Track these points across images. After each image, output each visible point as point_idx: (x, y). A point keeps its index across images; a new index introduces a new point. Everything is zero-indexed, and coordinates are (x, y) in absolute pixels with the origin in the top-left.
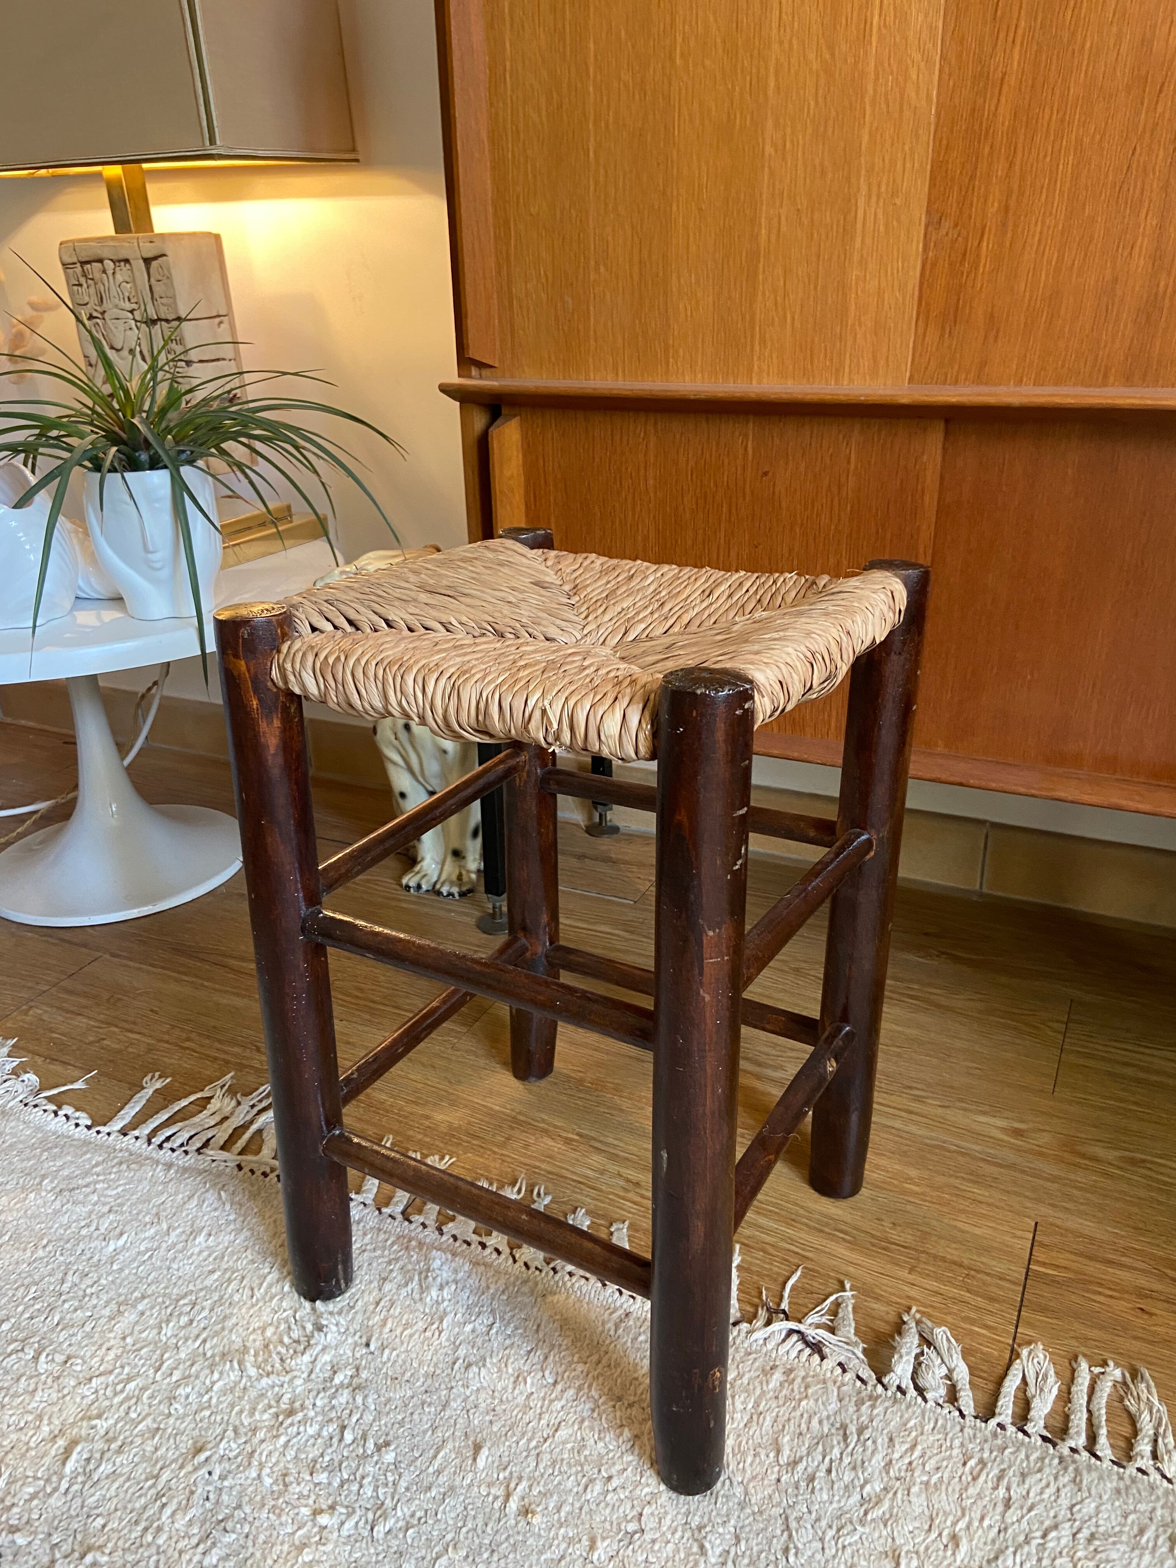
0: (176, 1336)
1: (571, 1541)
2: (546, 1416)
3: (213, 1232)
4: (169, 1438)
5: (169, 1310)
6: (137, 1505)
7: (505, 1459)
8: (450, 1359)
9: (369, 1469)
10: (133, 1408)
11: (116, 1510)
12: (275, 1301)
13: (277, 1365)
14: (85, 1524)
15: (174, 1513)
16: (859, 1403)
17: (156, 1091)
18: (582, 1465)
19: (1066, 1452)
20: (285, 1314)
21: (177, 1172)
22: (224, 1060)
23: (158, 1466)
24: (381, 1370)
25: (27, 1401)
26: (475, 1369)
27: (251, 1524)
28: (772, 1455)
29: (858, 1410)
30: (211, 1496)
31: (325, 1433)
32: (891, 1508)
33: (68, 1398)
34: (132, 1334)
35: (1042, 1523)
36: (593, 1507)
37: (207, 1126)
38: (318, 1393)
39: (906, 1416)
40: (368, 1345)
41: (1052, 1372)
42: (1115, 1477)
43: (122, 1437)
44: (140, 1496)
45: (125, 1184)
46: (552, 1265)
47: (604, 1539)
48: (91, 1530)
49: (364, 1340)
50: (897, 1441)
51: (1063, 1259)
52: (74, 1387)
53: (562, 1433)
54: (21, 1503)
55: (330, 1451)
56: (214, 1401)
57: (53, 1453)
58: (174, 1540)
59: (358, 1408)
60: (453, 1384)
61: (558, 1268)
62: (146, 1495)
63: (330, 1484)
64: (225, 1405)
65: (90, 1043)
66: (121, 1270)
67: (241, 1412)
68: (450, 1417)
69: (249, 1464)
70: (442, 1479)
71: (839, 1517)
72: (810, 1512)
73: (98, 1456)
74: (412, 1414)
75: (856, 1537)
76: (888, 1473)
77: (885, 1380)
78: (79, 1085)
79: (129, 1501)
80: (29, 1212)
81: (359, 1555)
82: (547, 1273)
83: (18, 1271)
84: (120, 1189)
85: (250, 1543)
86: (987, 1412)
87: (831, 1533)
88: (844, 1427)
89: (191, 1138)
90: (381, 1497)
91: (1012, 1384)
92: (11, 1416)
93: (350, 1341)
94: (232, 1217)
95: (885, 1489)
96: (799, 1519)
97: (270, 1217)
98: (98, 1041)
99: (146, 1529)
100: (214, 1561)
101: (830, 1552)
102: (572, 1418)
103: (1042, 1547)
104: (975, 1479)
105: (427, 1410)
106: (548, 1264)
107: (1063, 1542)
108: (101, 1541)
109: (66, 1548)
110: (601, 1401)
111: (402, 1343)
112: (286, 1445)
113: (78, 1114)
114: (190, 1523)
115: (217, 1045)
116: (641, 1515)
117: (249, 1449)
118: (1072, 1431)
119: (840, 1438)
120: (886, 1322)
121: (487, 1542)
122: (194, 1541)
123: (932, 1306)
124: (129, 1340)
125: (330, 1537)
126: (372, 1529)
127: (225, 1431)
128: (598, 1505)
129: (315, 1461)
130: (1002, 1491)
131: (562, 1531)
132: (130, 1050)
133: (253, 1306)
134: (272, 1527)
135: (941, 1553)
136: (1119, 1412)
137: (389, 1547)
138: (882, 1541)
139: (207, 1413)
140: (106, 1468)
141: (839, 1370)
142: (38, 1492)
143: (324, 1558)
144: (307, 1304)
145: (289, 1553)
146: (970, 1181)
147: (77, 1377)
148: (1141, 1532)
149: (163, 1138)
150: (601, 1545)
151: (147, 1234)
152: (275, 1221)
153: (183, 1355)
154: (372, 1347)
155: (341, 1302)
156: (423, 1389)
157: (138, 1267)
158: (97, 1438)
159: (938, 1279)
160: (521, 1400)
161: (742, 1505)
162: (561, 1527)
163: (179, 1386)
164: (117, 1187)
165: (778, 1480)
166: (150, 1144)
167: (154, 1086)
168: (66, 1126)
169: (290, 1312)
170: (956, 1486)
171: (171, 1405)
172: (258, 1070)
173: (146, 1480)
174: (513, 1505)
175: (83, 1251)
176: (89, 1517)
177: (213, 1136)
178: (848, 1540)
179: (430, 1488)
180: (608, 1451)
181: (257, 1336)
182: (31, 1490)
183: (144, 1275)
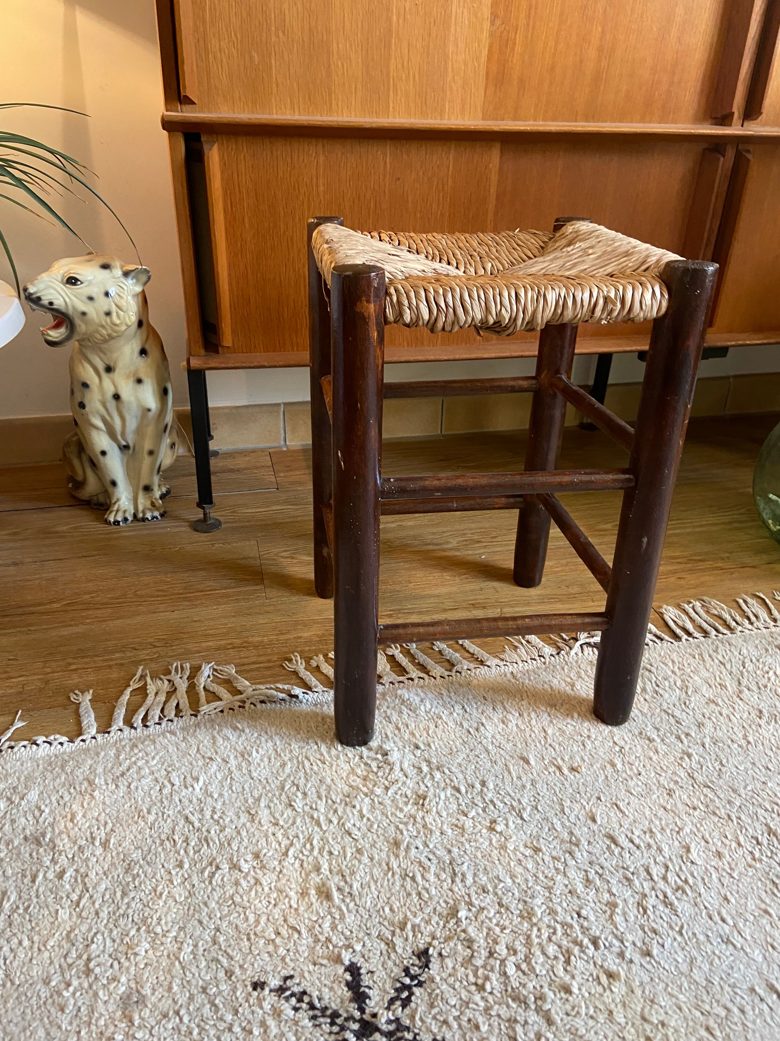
0: (306, 804)
1: (604, 768)
2: (534, 729)
3: (256, 747)
4: (371, 849)
5: (284, 796)
6: (397, 888)
7: (539, 755)
8: (464, 731)
9: (489, 796)
10: (332, 851)
11: (389, 898)
12: (341, 757)
14: (381, 916)
15: (422, 875)
17: (90, 701)
18: (572, 738)
19: (715, 637)
20: (356, 760)
21: (181, 732)
22: (117, 664)
23: (384, 864)
24: (438, 754)
26: (481, 729)
27: (466, 853)
30: (431, 856)
31: (449, 795)
32: (692, 686)
33: (284, 872)
34: (277, 820)
36: (595, 751)
37: (163, 701)
38: (423, 781)
40: (417, 747)
41: (679, 614)
42: (738, 638)
43: (344, 867)
44: (393, 884)
45: (157, 754)
47: (613, 759)
48: (388, 916)
49: (413, 747)
52: (279, 864)
53: (550, 732)
54: (331, 933)
55: (461, 801)
56: (371, 818)
57: (314, 900)
58: (439, 887)
59: (450, 775)
60: (479, 740)
62: (395, 880)
63: (478, 814)
64: (380, 816)
66: (221, 795)
67: (393, 814)
68: (495, 754)
69: (431, 832)
70: (524, 779)
71: (680, 699)
72: (669, 704)
73: (342, 884)
74: (477, 763)
76: (676, 674)
78: (19, 724)
79: (390, 890)
80: (108, 802)
81: (529, 832)
84: (157, 758)
85: (477, 862)
86: (677, 638)
87: (684, 707)
89: (162, 711)
90: (508, 803)
91: (672, 625)
92: (260, 901)
93: (406, 751)
94: (256, 735)
95: (682, 681)
97: (280, 723)
99: (419, 894)
100: (472, 881)
101: (691, 713)
102: (545, 724)
103: (747, 671)
104: (704, 661)
105: (481, 757)
107: (751, 666)
108: (401, 916)
109: (387, 933)
110: (548, 710)
111: (433, 738)
112: (437, 812)
113: (52, 738)
114: (437, 876)
115: (97, 659)
116: (614, 742)
117: (419, 826)
118: (708, 630)
121: (572, 791)
122: (449, 881)
124: (281, 823)
125: (508, 833)
126: (522, 818)
127: (397, 827)
128: (595, 748)
129: (459, 809)
131: (595, 767)
132: (28, 688)
133: (331, 767)
134: (477, 848)
135: (723, 692)
136: (712, 616)
137: (538, 820)
138: (702, 699)
139: (375, 826)
140: (356, 885)
142: (333, 923)
143: (517, 843)
144: (363, 748)
145: (500, 853)
147: (275, 859)
148: (767, 650)
149: (140, 721)
150: (616, 761)
151: (212, 770)
153: (323, 811)
154: (422, 748)
155: (378, 738)
156: (468, 750)
157: (231, 788)
158: (330, 876)
160: (515, 729)
163: (343, 824)
164: (153, 758)
165: (645, 700)
166: (135, 729)
167: (86, 700)
168: (52, 748)
169: (357, 758)
170: (701, 667)
171: (350, 834)
172: (151, 660)
173: (386, 874)
174: (565, 771)
175: (180, 801)
176: (378, 911)
177: (178, 704)
178: (692, 705)
179: (524, 787)
180: (575, 727)
181: (352, 777)
182: (328, 924)
183: (240, 790)
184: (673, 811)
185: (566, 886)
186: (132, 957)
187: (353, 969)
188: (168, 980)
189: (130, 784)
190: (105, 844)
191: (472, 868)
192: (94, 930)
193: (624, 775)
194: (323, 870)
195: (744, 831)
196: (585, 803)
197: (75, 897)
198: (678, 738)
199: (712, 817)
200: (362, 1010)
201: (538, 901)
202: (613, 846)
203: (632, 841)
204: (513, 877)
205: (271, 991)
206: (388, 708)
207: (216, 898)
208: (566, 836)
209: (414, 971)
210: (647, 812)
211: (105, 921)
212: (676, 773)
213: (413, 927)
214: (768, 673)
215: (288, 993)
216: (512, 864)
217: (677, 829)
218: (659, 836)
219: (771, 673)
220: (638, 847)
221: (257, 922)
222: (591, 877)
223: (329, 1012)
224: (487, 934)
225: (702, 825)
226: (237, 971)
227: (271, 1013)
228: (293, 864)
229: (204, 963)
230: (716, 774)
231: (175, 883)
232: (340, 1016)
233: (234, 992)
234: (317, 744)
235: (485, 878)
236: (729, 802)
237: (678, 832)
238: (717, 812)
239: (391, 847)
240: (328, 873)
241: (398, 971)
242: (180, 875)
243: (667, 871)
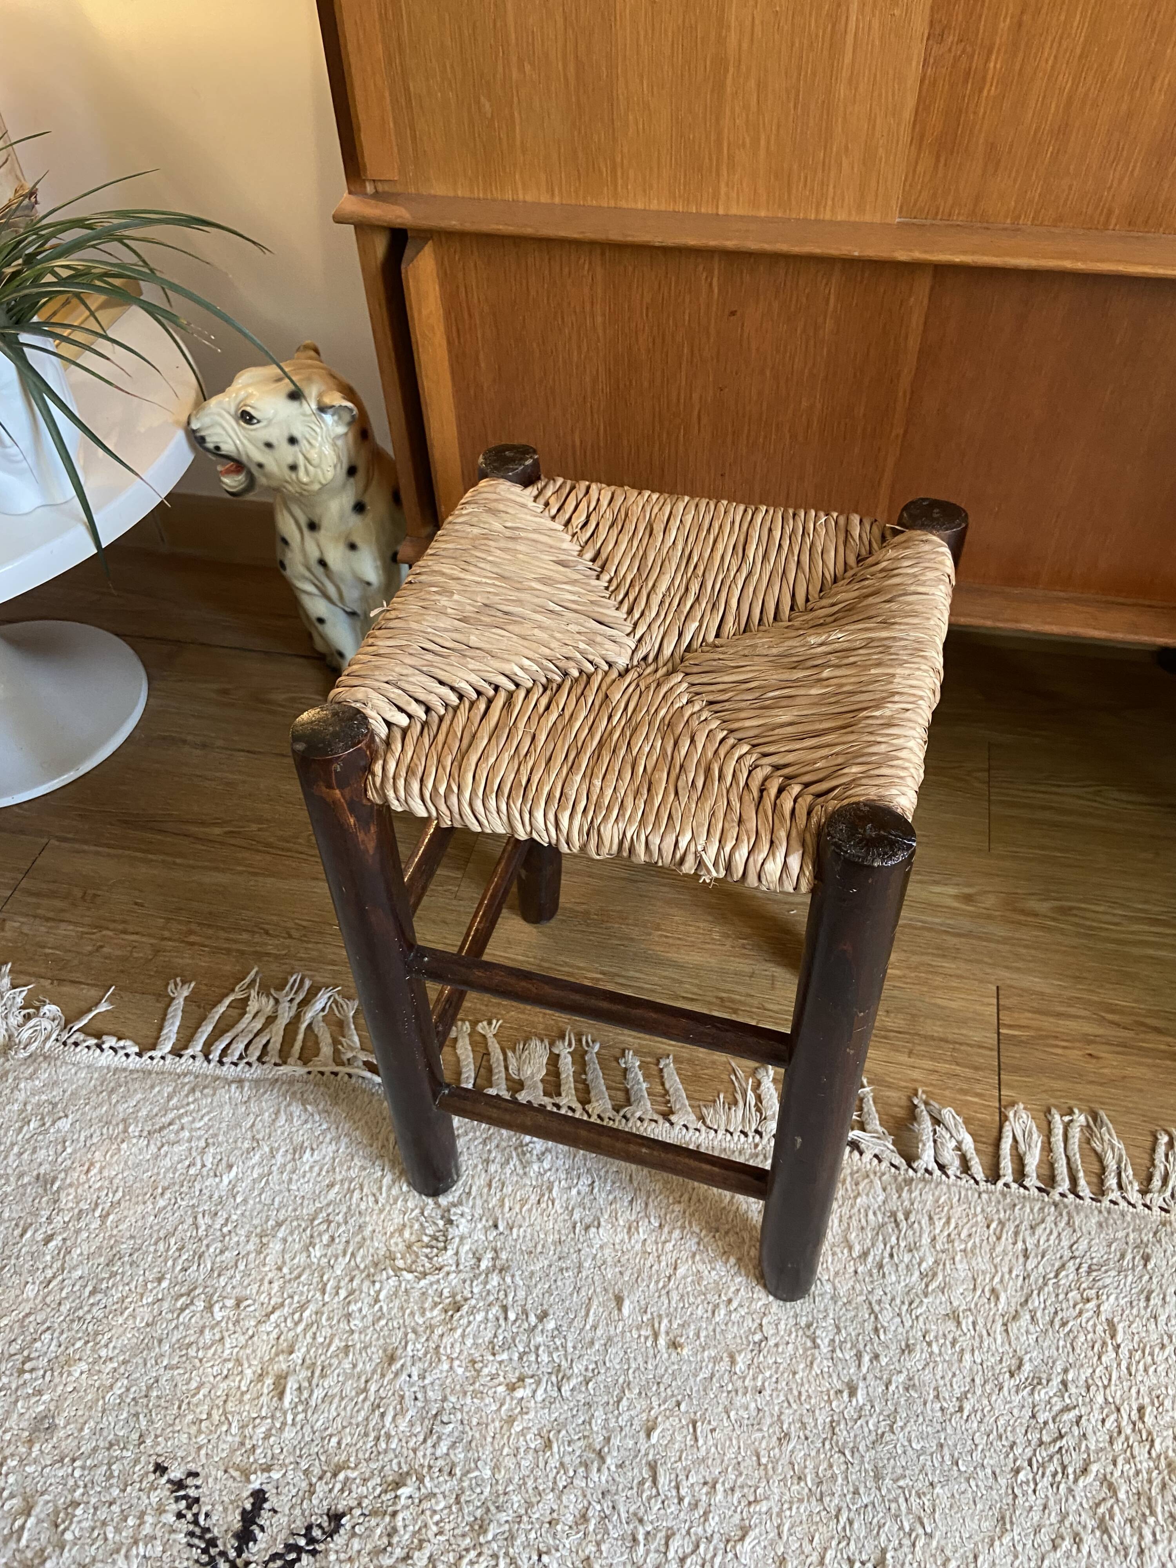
0: (325, 1255)
1: (716, 1360)
2: (663, 1258)
3: (315, 1146)
4: (361, 1353)
5: (308, 1232)
6: (360, 1419)
7: (643, 1303)
8: (569, 1224)
9: (539, 1339)
10: (318, 1334)
11: (344, 1427)
12: (399, 1203)
13: (428, 1265)
14: (323, 1446)
15: (394, 1417)
16: (899, 1190)
17: (186, 998)
18: (704, 1294)
19: (1057, 1198)
20: (414, 1214)
21: (250, 1088)
22: (238, 951)
23: (363, 1380)
24: (515, 1246)
25: (220, 1351)
26: (593, 1230)
27: (461, 1410)
28: (846, 1251)
29: (900, 1197)
30: (419, 1396)
31: (490, 1316)
32: (944, 1277)
33: (255, 1338)
34: (284, 1263)
35: (1053, 1265)
36: (724, 1327)
37: (255, 1031)
38: (472, 1282)
39: (937, 1193)
40: (496, 1226)
41: (1034, 1129)
42: (1096, 1212)
43: (319, 1362)
44: (358, 1411)
45: (208, 1113)
46: (622, 1113)
47: (740, 1352)
48: (331, 1451)
49: (491, 1223)
50: (936, 1217)
51: (1024, 1018)
52: (256, 1326)
53: (681, 1271)
54: (260, 1443)
55: (500, 1331)
56: (385, 1309)
57: (266, 1391)
58: (404, 1441)
59: (509, 1287)
60: (580, 1246)
61: (629, 1115)
62: (363, 1408)
63: (511, 1359)
64: (396, 1310)
65: (90, 953)
67: (412, 1314)
68: (587, 1277)
69: (439, 1360)
70: (599, 1332)
71: (908, 1293)
72: (886, 1294)
73: (306, 1384)
74: (555, 1281)
75: (924, 1308)
76: (934, 1247)
77: (915, 1165)
78: (103, 1007)
79: (352, 1417)
80: (130, 1163)
81: (556, 1414)
82: (620, 1121)
83: (148, 1225)
84: (206, 1119)
85: (467, 1428)
86: (994, 1176)
87: (905, 1308)
88: (894, 1214)
89: (248, 1045)
90: (557, 1361)
91: (1006, 1145)
92: (213, 1366)
93: (480, 1226)
94: (324, 1126)
95: (936, 1262)
96: (879, 1302)
97: (360, 1120)
98: (97, 950)
99: (377, 1439)
100: (445, 1451)
101: (908, 1324)
102: (684, 1255)
103: (1057, 1285)
104: (999, 1238)
105: (566, 1275)
106: (618, 1112)
107: (1071, 1277)
108: (343, 1458)
109: (317, 1471)
110: (702, 1234)
111: (524, 1218)
112: (463, 1336)
113: (122, 1043)
114: (412, 1424)
115: (222, 934)
116: (761, 1325)
117: (432, 1346)
118: (1058, 1178)
119: (893, 1225)
120: (901, 1107)
121: (651, 1376)
122: (421, 1438)
123: (932, 1085)
124: (285, 1269)
125: (528, 1405)
126: (559, 1390)
127: (406, 1334)
128: (726, 1324)
129: (491, 1342)
130: (1020, 1245)
131: (706, 1353)
132: (135, 955)
133: (381, 1211)
134: (479, 1409)
135: (987, 1306)
136: (1087, 1152)
137: (578, 1401)
138: (943, 1306)
139: (383, 1322)
140: (318, 1393)
141: (875, 1161)
142: (270, 1429)
143: (531, 1424)
144: (430, 1201)
145: (501, 1428)
146: (938, 956)
147: (255, 1317)
148: (1123, 1256)
149: (218, 1052)
150: (739, 1359)
151: (253, 1161)
152: (366, 1123)
153: (339, 1272)
154: (501, 1228)
155: (456, 1192)
156: (556, 1257)
157: (260, 1195)
158: (298, 1368)
159: (932, 1059)
160: (638, 1247)
161: (834, 1298)
162: (704, 1351)
163: (349, 1303)
164: (202, 1117)
165: (856, 1272)
166: (209, 1061)
167: (181, 994)
168: (116, 1059)
169: (417, 1211)
170: (986, 1247)
171: (349, 1321)
172: (277, 957)
173: (358, 1395)
174: (662, 1341)
175: (201, 1191)
176: (323, 1439)
177: (268, 1042)
178: (919, 1311)
179: (592, 1343)
180: (721, 1278)
181: (396, 1239)
182: (263, 1429)
183: (268, 1202)
184: (766, 1469)
185: (553, 1511)
186: (65, 1375)
187: (259, 1497)
188: (85, 1418)
189: (162, 1146)
190: (104, 1217)
191: (456, 1434)
192: (48, 1324)
193: (739, 1383)
194: (293, 1356)
195: (844, 1544)
196: (655, 1404)
197: (49, 1273)
198: (859, 1356)
199: (814, 1502)
200: (239, 1551)
201: (503, 1517)
202: (648, 1484)
203: (677, 1488)
204: (496, 1468)
205: (169, 1481)
206: (497, 1146)
207: (174, 1340)
208: (598, 1441)
209: (317, 1533)
210: (730, 1454)
211: (62, 1318)
212: (813, 1412)
213: (347, 1479)
214: (1088, 1300)
215: (182, 1493)
216: (506, 1451)
217: (752, 1499)
218: (720, 1496)
219: (1092, 1305)
220: (681, 1500)
221: (198, 1388)
222: (590, 1513)
223: (208, 1536)
224: (420, 1529)
225: (790, 1509)
226: (149, 1442)
227: (155, 1506)
228: (268, 1333)
229: (125, 1415)
230: (873, 1437)
231: (144, 1301)
232: (216, 1546)
233: (135, 1466)
234: (383, 1170)
235: (462, 1456)
236: (856, 1492)
237: (750, 1503)
238: (827, 1499)
239: (385, 1359)
240: (300, 1361)
241: (299, 1525)
242: (155, 1292)
243: (693, 1552)
